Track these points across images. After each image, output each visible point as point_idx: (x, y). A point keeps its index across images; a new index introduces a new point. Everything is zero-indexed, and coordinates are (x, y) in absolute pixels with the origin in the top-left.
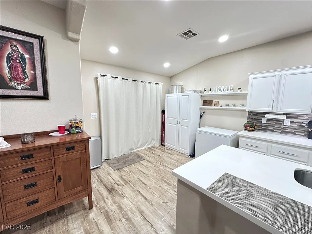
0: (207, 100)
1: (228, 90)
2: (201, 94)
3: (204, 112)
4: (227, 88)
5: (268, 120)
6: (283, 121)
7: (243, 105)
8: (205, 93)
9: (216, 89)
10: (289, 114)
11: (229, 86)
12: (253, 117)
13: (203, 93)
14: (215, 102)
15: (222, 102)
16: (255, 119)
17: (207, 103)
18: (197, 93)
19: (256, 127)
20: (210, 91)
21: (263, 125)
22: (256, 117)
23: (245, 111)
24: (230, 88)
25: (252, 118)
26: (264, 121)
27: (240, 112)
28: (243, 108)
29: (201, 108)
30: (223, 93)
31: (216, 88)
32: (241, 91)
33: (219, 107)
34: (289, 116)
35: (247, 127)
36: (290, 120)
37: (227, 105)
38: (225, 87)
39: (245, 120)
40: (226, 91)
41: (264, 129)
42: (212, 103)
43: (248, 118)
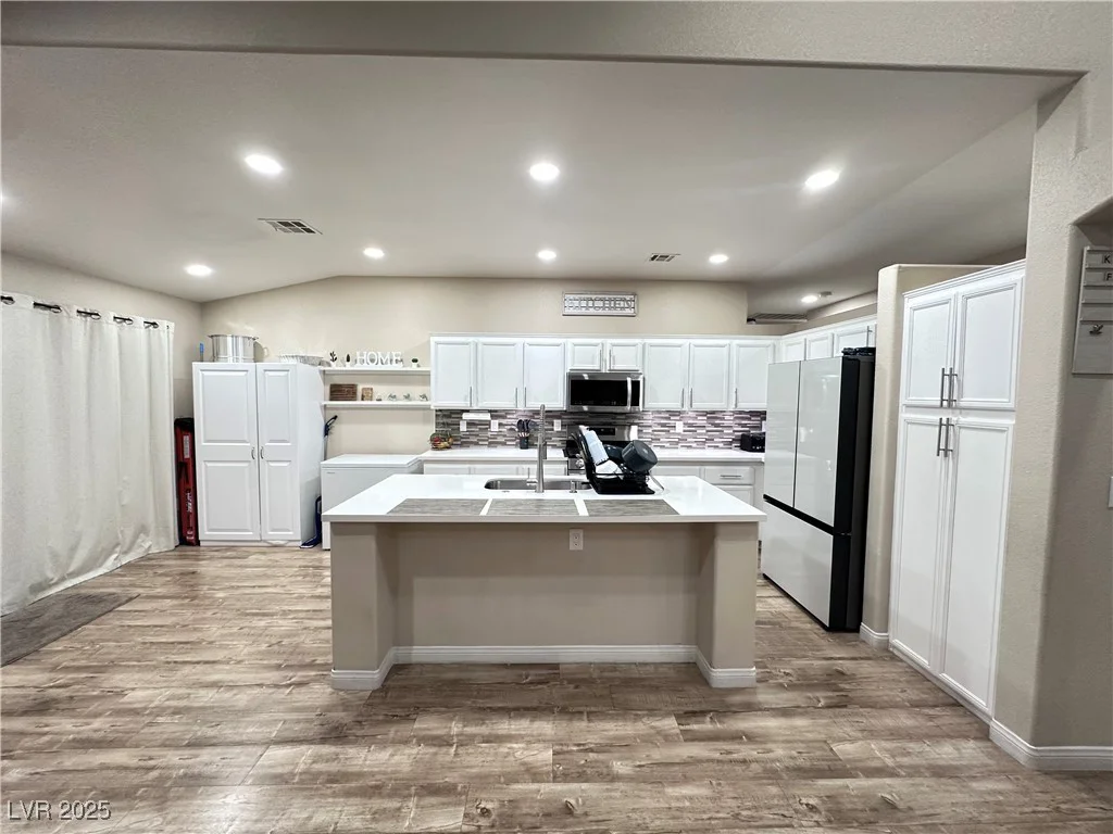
0: (340, 386)
1: (391, 361)
2: (322, 368)
3: (335, 418)
4: (388, 357)
5: (470, 424)
6: (488, 424)
7: (424, 397)
8: (335, 366)
9: (364, 358)
10: (496, 411)
11: (394, 353)
12: (445, 420)
13: (330, 365)
14: (363, 389)
15: (380, 390)
16: (448, 425)
17: (340, 391)
18: (313, 365)
19: (450, 440)
20: (348, 360)
21: (461, 434)
22: (449, 421)
23: (429, 409)
24: (395, 358)
25: (443, 423)
26: (463, 427)
27: (421, 412)
28: (424, 403)
29: (325, 406)
30: (380, 367)
31: (362, 355)
32: (418, 366)
33: (375, 402)
34: (495, 414)
35: (437, 442)
36: (497, 422)
37: (393, 397)
38: (384, 356)
39: (432, 429)
40: (386, 363)
41: (463, 443)
42: (355, 393)
43: (437, 424)
